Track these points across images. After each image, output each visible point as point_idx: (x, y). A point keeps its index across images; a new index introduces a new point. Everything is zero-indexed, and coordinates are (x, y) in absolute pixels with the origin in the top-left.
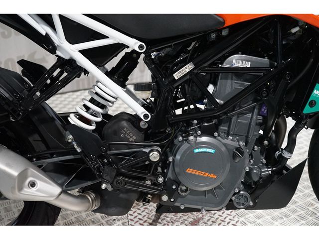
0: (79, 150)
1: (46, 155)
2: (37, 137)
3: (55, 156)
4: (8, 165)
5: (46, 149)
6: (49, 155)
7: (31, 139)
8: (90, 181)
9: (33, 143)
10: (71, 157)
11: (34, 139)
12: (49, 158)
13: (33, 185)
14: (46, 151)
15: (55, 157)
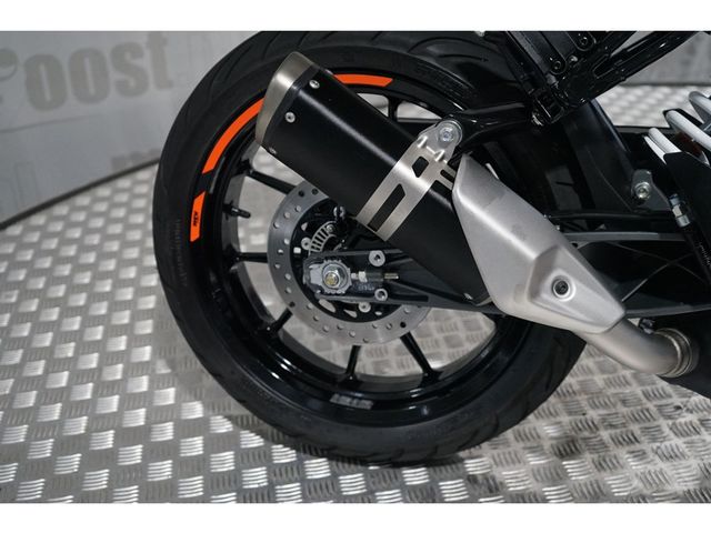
0: (683, 221)
1: (576, 222)
2: (564, 174)
3: (602, 227)
4: (516, 230)
5: (579, 206)
6: (583, 223)
7: (550, 177)
8: (685, 303)
9: (555, 188)
10: (653, 236)
11: (558, 178)
12: (583, 230)
13: (561, 288)
14: (577, 212)
15: (602, 230)
